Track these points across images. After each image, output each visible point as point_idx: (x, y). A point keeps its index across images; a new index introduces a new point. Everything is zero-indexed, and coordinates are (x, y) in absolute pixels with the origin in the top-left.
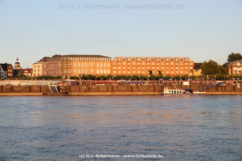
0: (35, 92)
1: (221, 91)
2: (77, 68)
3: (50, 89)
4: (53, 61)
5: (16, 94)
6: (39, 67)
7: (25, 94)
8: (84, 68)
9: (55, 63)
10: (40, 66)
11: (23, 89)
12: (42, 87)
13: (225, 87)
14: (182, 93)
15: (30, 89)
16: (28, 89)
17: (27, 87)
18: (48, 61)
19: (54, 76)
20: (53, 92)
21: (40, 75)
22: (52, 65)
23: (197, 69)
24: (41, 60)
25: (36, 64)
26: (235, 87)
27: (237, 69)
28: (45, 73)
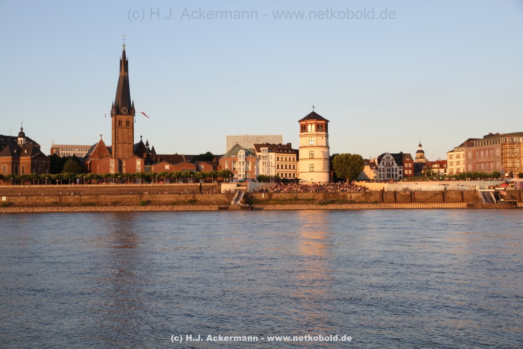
0: (453, 202)
3: (481, 196)
4: (485, 145)
5: (420, 205)
6: (458, 157)
7: (436, 205)
9: (489, 150)
10: (461, 155)
11: (431, 197)
12: (465, 192)
15: (443, 196)
16: (439, 197)
17: (438, 194)
18: (475, 145)
19: (488, 172)
20: (487, 201)
21: (462, 171)
22: (482, 153)
24: (462, 145)
25: (453, 151)
28: (470, 167)
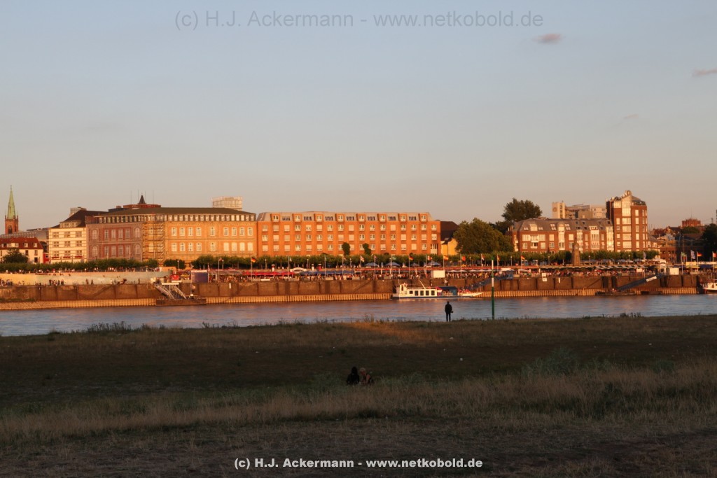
0: (126, 298)
1: (511, 289)
2: (179, 240)
3: (166, 291)
4: (116, 222)
6: (67, 235)
8: (195, 240)
9: (124, 229)
10: (72, 233)
12: (140, 286)
13: (517, 280)
14: (436, 295)
17: (108, 288)
18: (101, 222)
20: (174, 297)
22: (113, 233)
23: (447, 239)
25: (58, 227)
26: (537, 281)
27: (532, 238)
28: (95, 251)
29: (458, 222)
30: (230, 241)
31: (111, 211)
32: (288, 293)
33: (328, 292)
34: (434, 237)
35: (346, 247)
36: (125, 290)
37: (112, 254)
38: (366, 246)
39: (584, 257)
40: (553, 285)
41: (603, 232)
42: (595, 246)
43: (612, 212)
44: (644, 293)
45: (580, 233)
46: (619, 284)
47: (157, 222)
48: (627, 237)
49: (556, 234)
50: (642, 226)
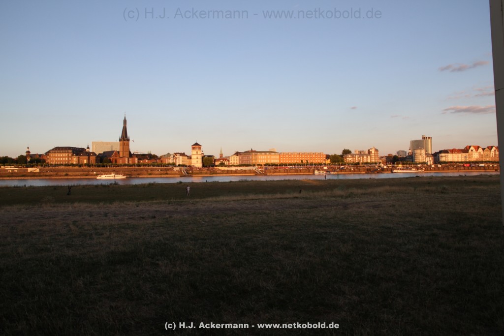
1: (344, 172)
9: (247, 156)
10: (236, 158)
13: (345, 169)
18: (241, 154)
22: (245, 158)
23: (327, 159)
24: (235, 154)
25: (231, 156)
26: (350, 170)
27: (349, 159)
28: (241, 162)
29: (330, 155)
30: (273, 159)
31: (245, 152)
32: (287, 172)
33: (297, 172)
34: (324, 158)
35: (302, 161)
36: (248, 171)
37: (245, 163)
38: (307, 161)
39: (362, 164)
40: (354, 170)
41: (367, 157)
42: (365, 161)
43: (369, 152)
44: (378, 173)
45: (361, 158)
46: (371, 170)
47: (255, 155)
48: (373, 159)
49: (355, 158)
50: (377, 156)
